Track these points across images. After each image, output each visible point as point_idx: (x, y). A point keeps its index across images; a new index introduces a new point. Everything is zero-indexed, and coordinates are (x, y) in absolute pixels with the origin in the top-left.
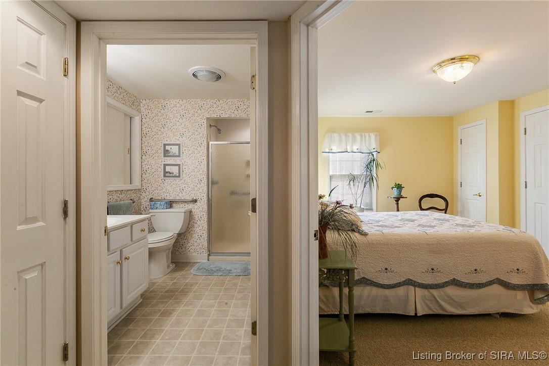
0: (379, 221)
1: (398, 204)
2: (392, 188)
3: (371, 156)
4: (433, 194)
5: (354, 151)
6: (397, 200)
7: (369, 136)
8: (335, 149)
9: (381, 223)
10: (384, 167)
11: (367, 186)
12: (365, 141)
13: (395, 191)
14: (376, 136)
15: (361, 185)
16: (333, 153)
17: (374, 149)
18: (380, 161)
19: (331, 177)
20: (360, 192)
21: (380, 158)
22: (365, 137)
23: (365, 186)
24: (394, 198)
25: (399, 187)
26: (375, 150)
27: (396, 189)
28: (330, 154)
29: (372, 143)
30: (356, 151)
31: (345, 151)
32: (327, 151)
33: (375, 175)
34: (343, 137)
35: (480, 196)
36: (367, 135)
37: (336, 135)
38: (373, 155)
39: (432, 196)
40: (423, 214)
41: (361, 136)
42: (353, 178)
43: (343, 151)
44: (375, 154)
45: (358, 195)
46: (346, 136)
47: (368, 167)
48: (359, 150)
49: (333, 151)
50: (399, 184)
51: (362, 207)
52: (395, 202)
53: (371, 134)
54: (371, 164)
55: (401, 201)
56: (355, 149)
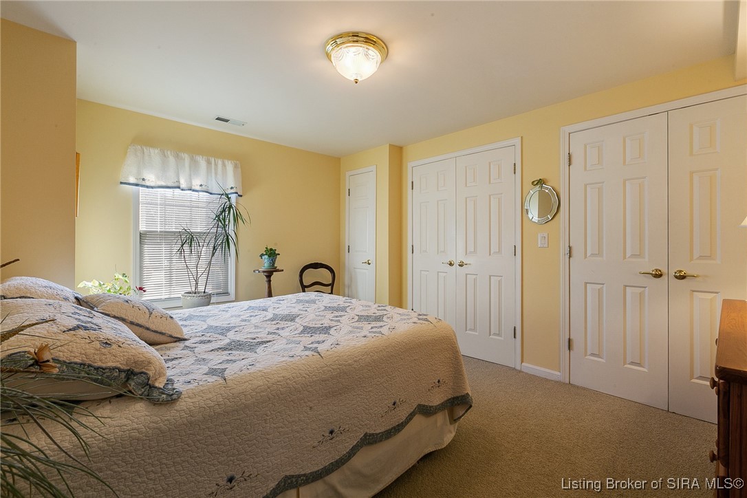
0: (229, 330)
1: (269, 281)
2: (262, 255)
3: (224, 199)
4: (317, 263)
5: (193, 188)
6: (269, 274)
7: (224, 165)
8: (151, 179)
9: (232, 336)
10: (248, 220)
11: (218, 252)
12: (216, 174)
13: (266, 260)
14: (236, 167)
15: (205, 251)
16: (147, 187)
17: (232, 188)
18: (241, 210)
19: (142, 236)
20: (203, 263)
21: (243, 206)
22: (216, 165)
23: (213, 254)
24: (264, 272)
25: (272, 254)
26: (233, 191)
27: (266, 257)
28: (141, 188)
29: (229, 179)
30: (198, 188)
31: (173, 185)
32: (132, 180)
33: (232, 233)
34: (172, 159)
35: (369, 264)
36: (220, 162)
37: (155, 153)
38: (229, 198)
39: (316, 266)
40: (307, 298)
41: (209, 163)
42: (189, 239)
43: (170, 184)
44: (233, 197)
45: (200, 270)
46: (177, 157)
47: (221, 218)
48: (204, 188)
49: (148, 183)
50: (271, 249)
51: (209, 291)
52: (265, 279)
53: (226, 162)
54: (225, 214)
55: (275, 276)
56: (196, 183)
